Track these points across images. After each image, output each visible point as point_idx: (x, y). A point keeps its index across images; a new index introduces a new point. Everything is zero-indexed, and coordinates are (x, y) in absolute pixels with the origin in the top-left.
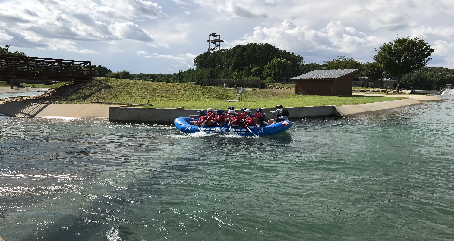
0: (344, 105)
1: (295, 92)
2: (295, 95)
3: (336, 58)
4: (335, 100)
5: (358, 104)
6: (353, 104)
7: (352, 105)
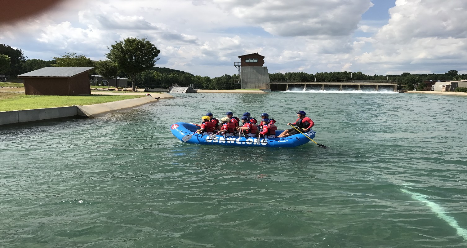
0: (87, 105)
1: (24, 92)
2: (25, 95)
3: (67, 55)
4: (75, 100)
5: (100, 103)
6: (96, 103)
7: (95, 105)
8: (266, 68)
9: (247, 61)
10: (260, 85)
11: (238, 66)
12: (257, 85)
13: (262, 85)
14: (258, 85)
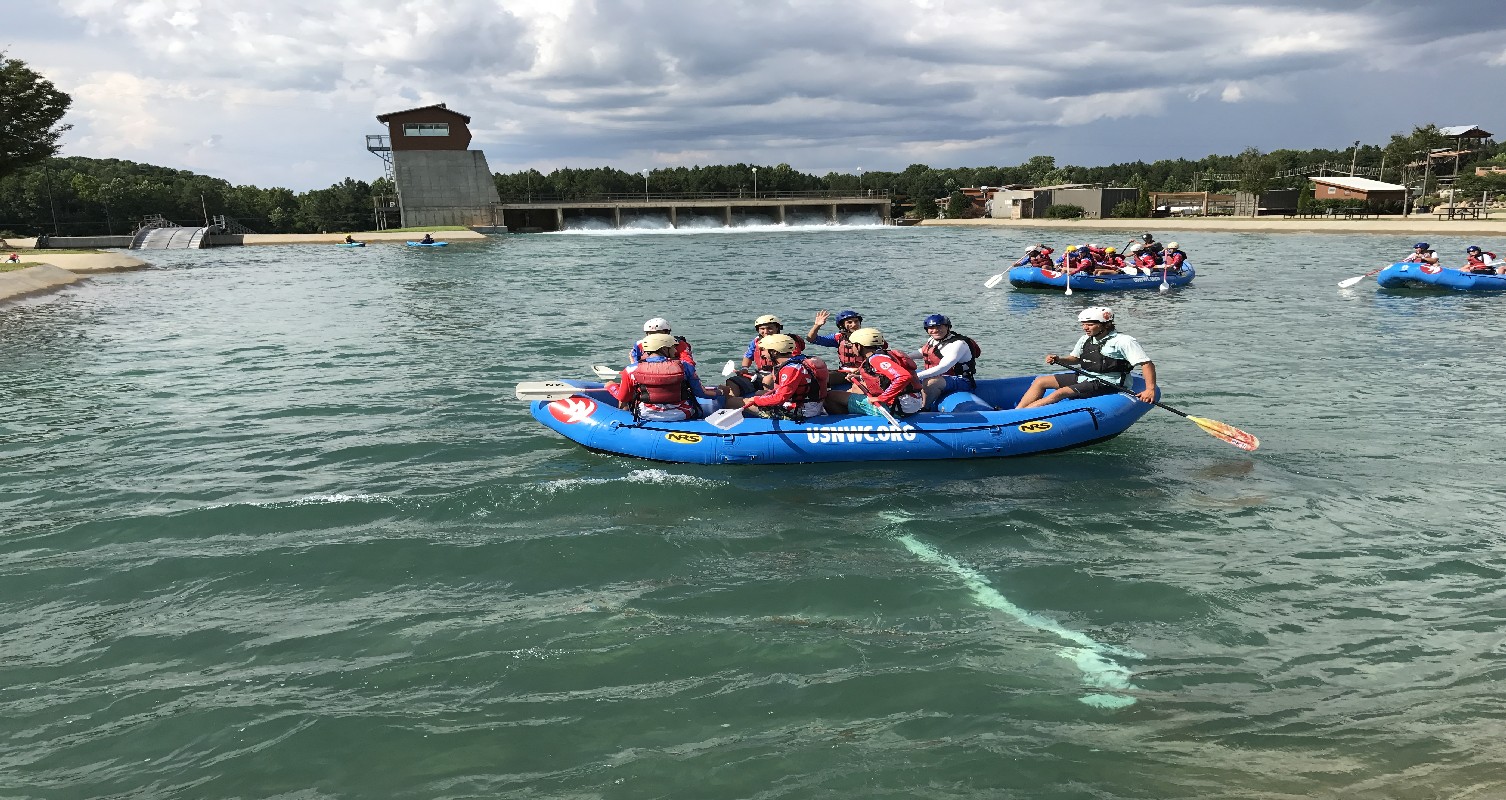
8: (478, 155)
9: (411, 132)
10: (466, 213)
11: (381, 149)
12: (457, 214)
13: (473, 213)
14: (459, 214)
